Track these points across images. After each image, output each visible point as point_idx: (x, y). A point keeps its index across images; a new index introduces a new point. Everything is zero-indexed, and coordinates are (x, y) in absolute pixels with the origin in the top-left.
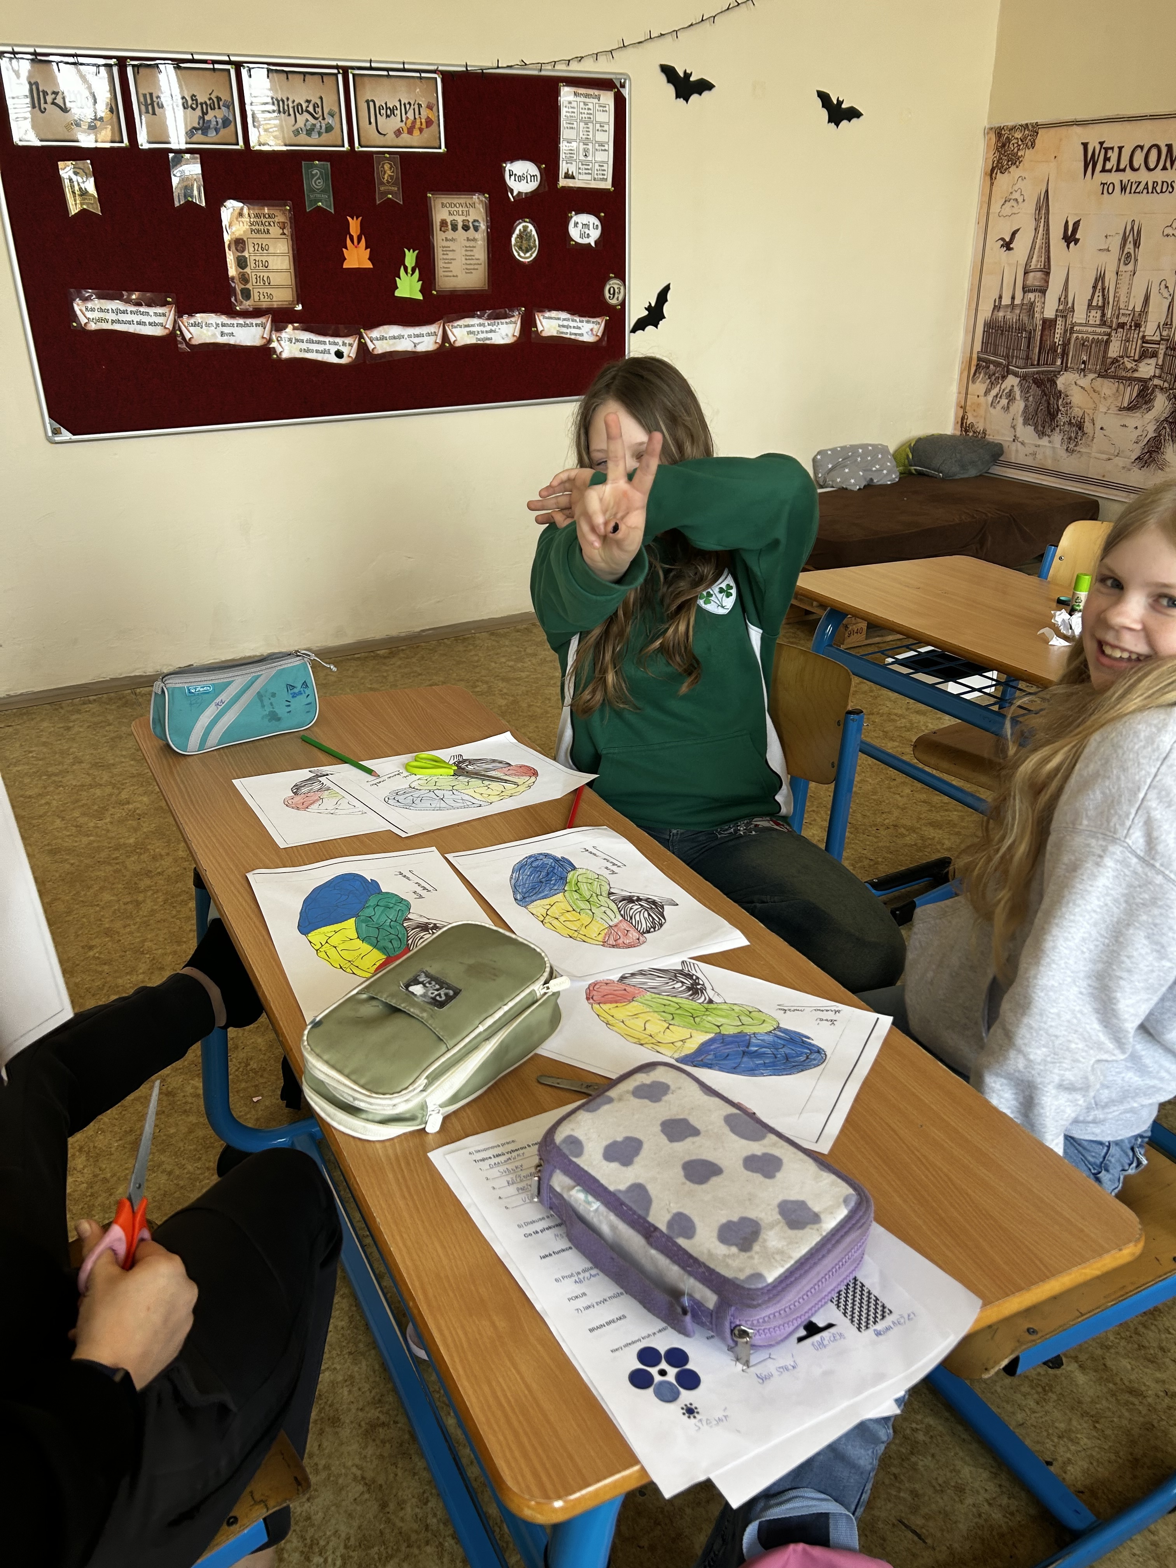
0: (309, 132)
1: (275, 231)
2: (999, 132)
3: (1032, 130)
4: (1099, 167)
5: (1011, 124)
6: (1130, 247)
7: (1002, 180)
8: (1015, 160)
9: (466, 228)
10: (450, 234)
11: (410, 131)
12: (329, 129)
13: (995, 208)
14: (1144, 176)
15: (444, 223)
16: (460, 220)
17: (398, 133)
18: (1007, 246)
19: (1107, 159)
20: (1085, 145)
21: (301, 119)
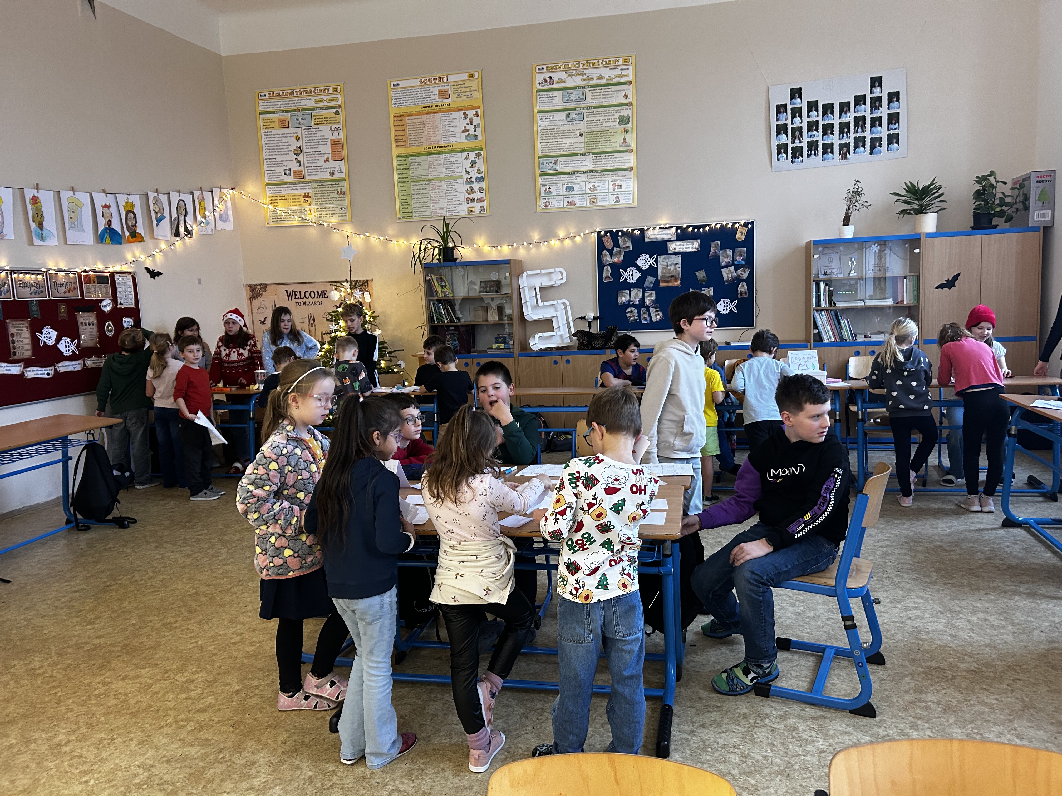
0: (35, 293)
1: (25, 329)
2: (250, 286)
3: (264, 287)
4: (294, 297)
5: (255, 283)
6: (312, 321)
7: (256, 302)
8: (259, 295)
9: (89, 324)
10: (84, 327)
11: (69, 292)
12: (42, 292)
13: (255, 310)
14: (310, 300)
15: (82, 323)
16: (87, 322)
17: (65, 292)
18: (263, 323)
19: (296, 295)
20: (287, 291)
21: (33, 288)
